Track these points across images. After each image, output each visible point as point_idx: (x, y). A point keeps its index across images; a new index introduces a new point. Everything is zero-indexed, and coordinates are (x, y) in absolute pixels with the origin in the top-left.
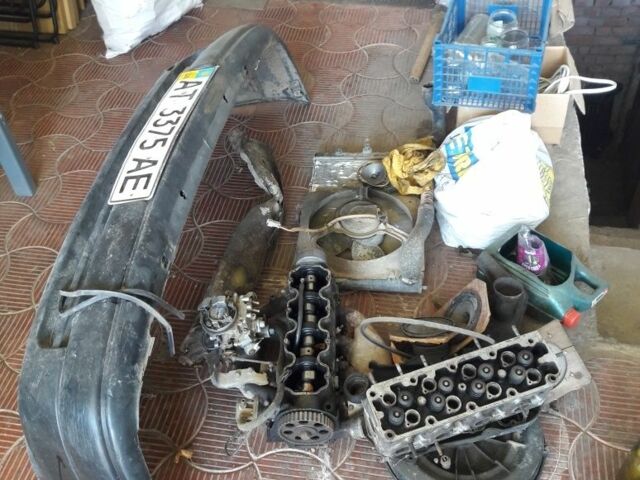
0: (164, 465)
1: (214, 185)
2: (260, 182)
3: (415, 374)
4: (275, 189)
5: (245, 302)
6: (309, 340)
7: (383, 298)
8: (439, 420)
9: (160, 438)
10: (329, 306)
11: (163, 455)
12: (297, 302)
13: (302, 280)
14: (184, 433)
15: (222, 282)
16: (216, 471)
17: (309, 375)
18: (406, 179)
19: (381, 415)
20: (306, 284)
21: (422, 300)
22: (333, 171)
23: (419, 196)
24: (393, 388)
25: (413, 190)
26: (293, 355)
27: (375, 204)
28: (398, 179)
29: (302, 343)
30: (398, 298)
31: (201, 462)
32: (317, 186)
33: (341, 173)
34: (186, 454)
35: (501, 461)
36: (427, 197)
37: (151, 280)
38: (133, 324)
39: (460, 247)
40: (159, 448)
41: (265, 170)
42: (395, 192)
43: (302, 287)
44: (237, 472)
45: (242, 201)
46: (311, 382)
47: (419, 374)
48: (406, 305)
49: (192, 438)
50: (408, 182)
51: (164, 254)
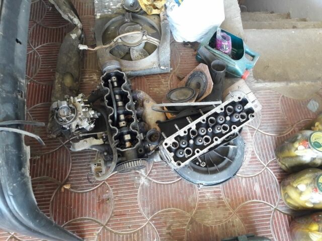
0: (56, 194)
1: (37, 21)
2: (65, 17)
3: (186, 128)
4: (76, 21)
5: (79, 102)
6: (122, 117)
7: (151, 78)
8: (201, 150)
9: (49, 180)
10: (129, 95)
11: (54, 189)
12: (110, 95)
13: (109, 80)
14: (62, 175)
15: (59, 85)
16: (86, 191)
17: (127, 137)
18: (149, 5)
19: (172, 154)
20: (112, 83)
21: (171, 75)
22: (107, 4)
23: (159, 15)
24: (176, 138)
25: (155, 12)
26: (116, 128)
27: (137, 23)
28: (145, 5)
29: (119, 120)
30: (158, 77)
31: (76, 188)
32: (100, 14)
33: (111, 4)
34: (67, 187)
35: (226, 157)
36: (164, 15)
37: (14, 110)
38: (11, 145)
39: (184, 42)
40: (50, 186)
41: (67, 9)
42: (145, 13)
43: (110, 85)
44: (97, 189)
45: (57, 29)
46: (129, 141)
47: (188, 128)
48: (163, 80)
49: (67, 176)
50: (151, 7)
51: (18, 89)
